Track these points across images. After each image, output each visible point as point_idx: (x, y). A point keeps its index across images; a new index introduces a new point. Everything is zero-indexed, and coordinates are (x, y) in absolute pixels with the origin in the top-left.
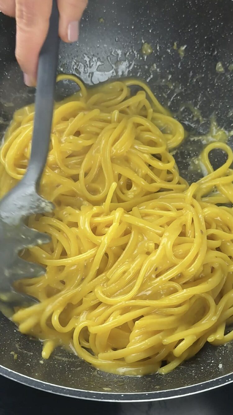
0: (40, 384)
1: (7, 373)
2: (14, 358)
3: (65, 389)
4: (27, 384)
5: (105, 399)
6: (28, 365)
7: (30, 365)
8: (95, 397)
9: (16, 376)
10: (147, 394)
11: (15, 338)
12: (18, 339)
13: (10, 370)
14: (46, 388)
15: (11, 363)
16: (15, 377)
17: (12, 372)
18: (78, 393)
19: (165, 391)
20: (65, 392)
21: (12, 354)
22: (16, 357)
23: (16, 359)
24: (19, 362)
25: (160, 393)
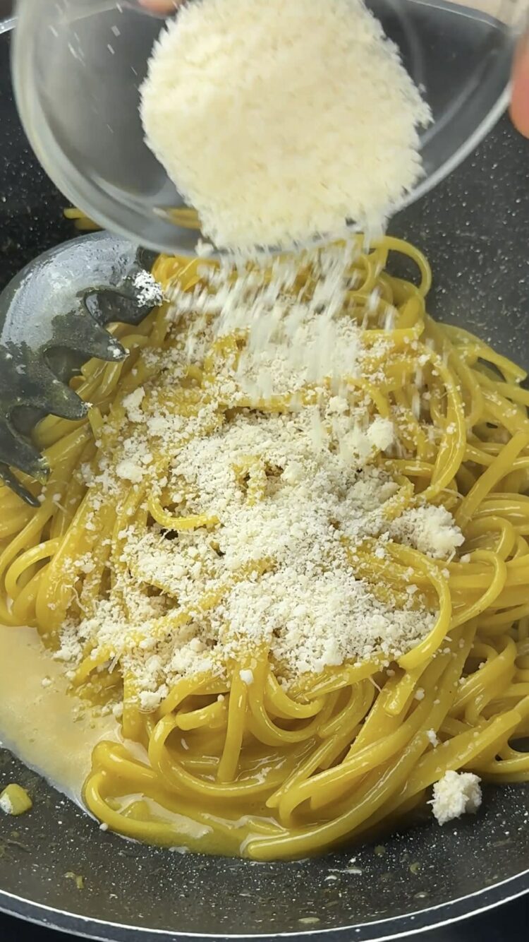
2: (78, 887)
6: (114, 897)
7: (118, 895)
10: (413, 918)
11: (65, 841)
12: (72, 840)
13: (86, 919)
15: (77, 901)
16: (104, 932)
19: (452, 902)
21: (70, 878)
22: (81, 882)
23: (83, 887)
24: (91, 893)
25: (441, 908)
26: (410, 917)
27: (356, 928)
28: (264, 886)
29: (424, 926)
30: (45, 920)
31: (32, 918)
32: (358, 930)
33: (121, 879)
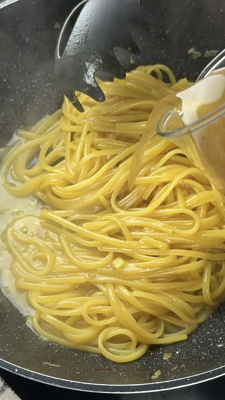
0: (106, 387)
1: (71, 385)
3: (132, 386)
4: (93, 391)
5: (173, 387)
6: (78, 373)
7: (80, 373)
8: (162, 387)
9: (80, 386)
13: (72, 381)
14: (113, 390)
17: (75, 383)
18: (145, 388)
20: (132, 389)
26: (210, 372)
27: (187, 378)
28: (141, 365)
29: (216, 376)
30: (54, 383)
31: (48, 382)
32: (188, 379)
33: (80, 366)
